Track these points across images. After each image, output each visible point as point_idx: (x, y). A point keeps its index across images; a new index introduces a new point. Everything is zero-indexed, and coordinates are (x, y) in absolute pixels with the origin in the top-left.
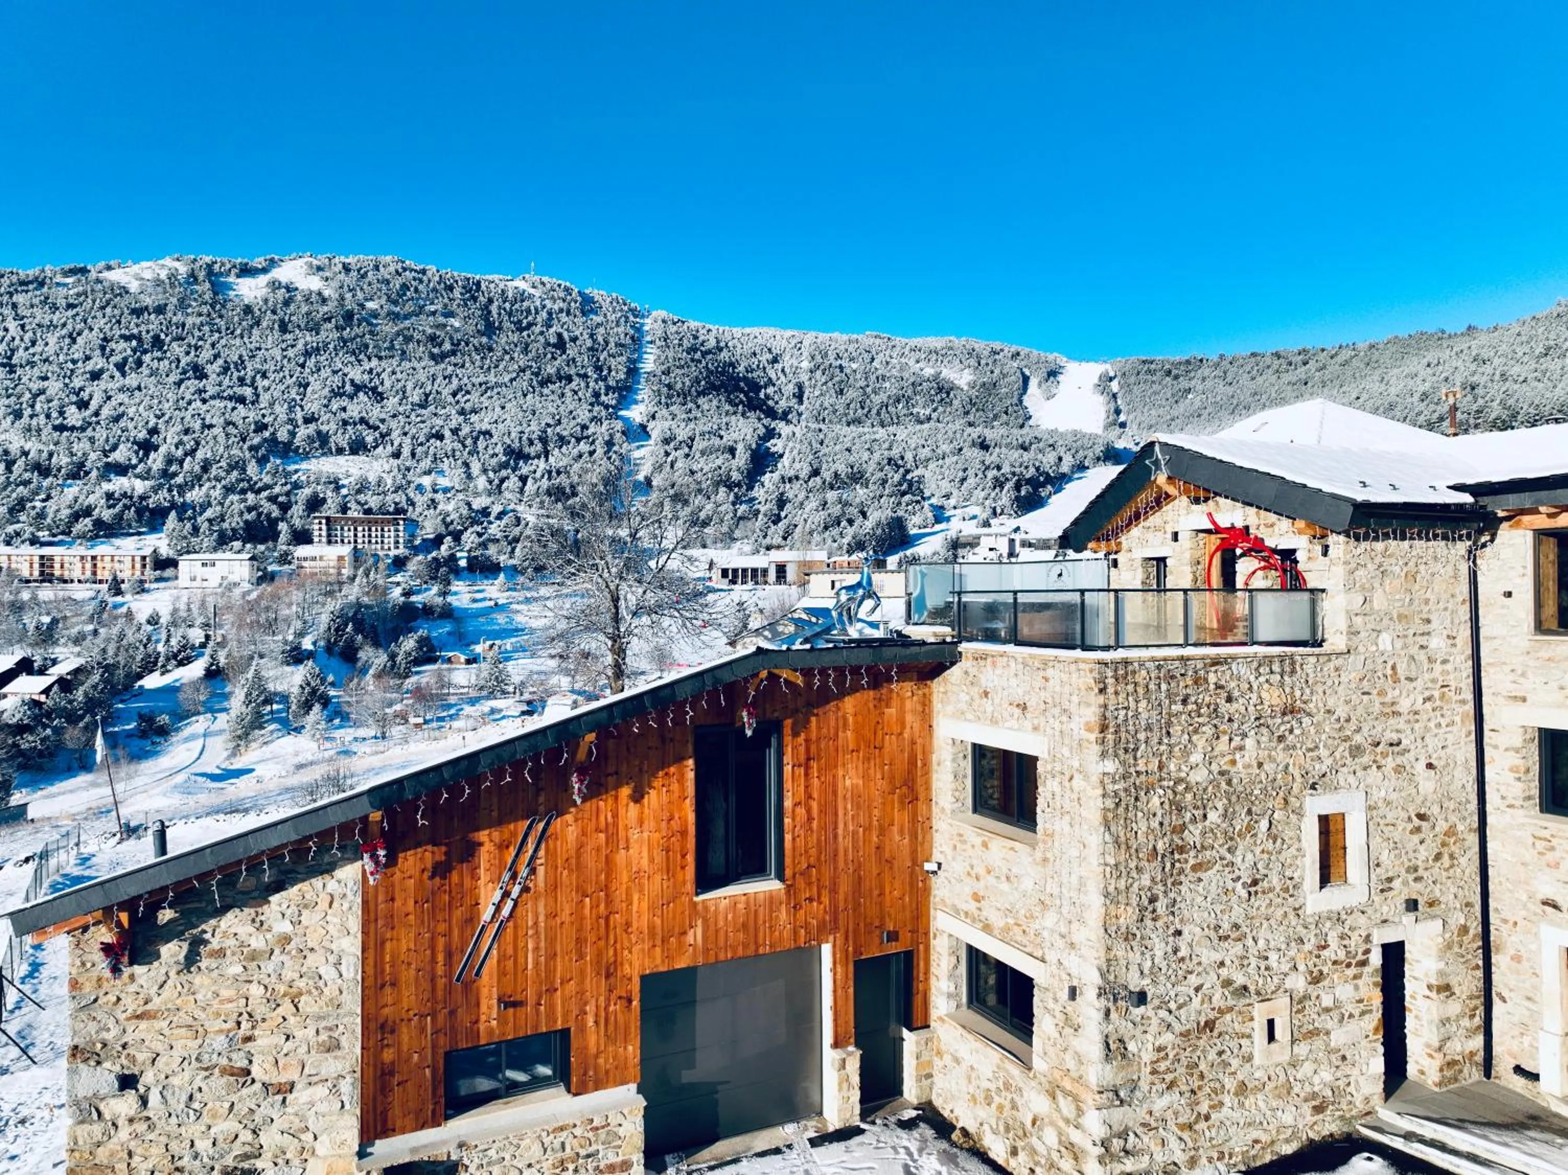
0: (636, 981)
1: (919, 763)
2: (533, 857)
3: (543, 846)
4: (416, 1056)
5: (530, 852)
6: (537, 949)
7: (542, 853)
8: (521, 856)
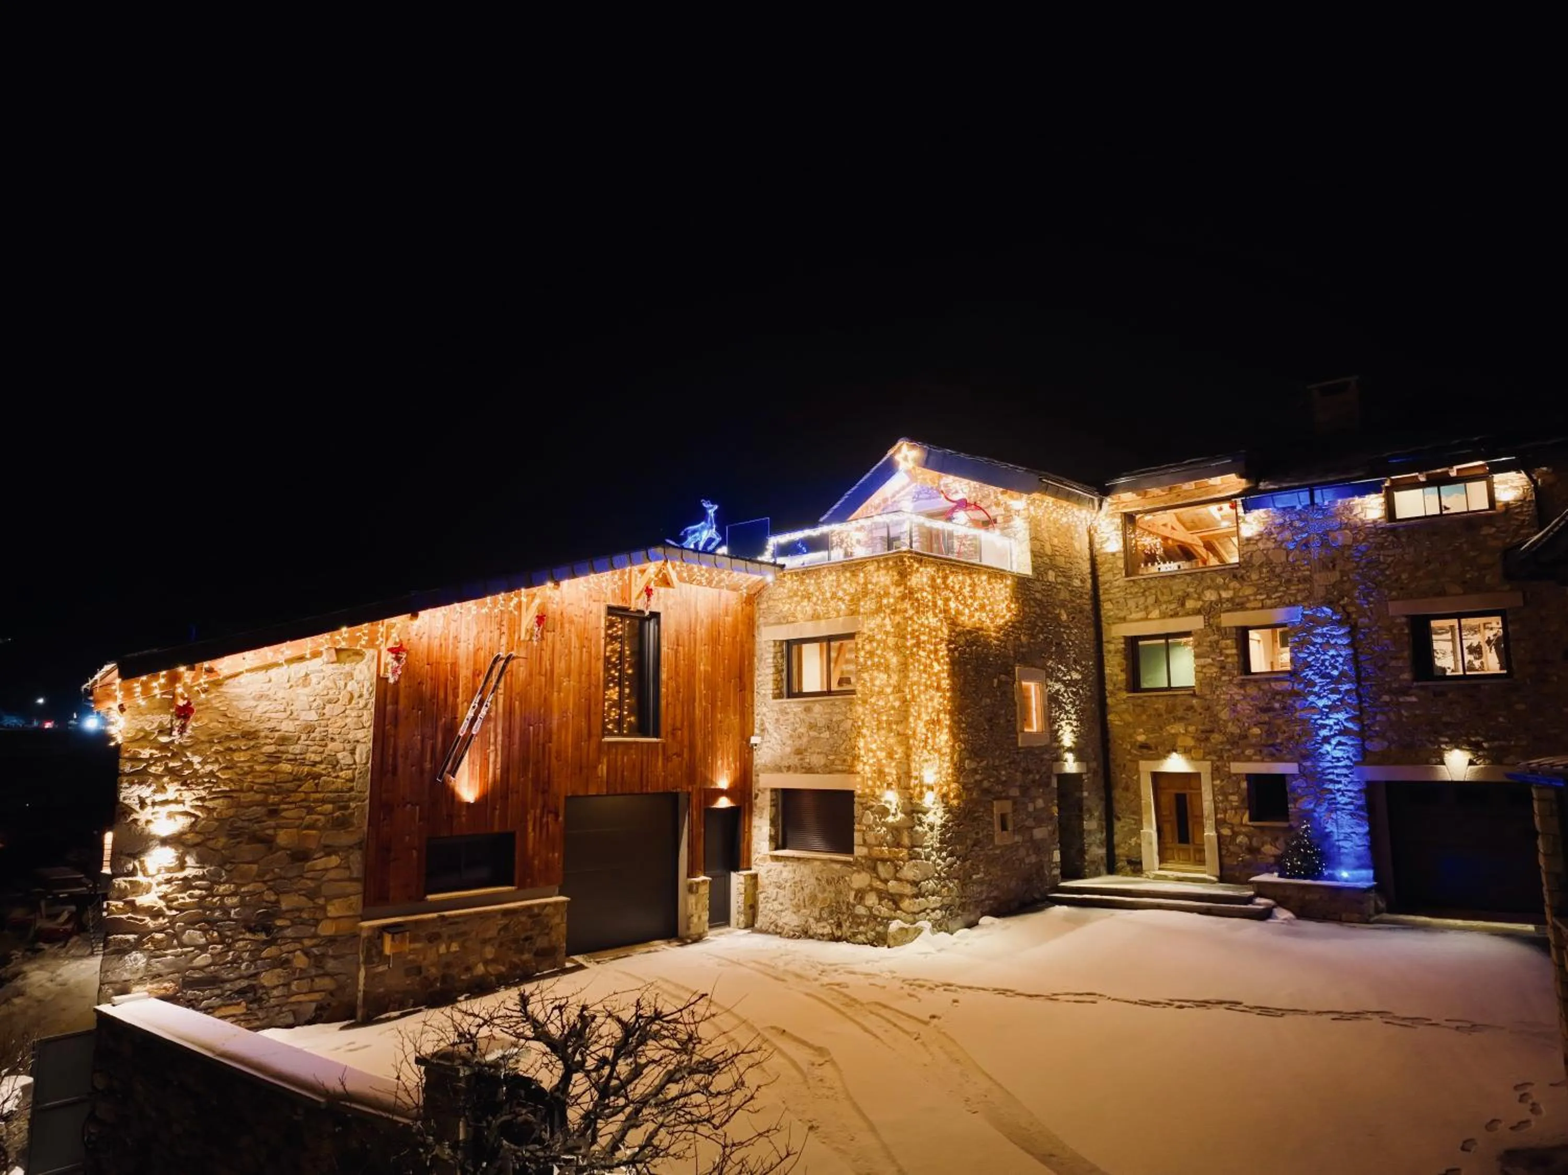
0: (562, 799)
1: (746, 663)
2: (496, 687)
3: (503, 679)
4: (407, 838)
5: (494, 683)
6: (495, 761)
7: (501, 685)
8: (488, 684)
